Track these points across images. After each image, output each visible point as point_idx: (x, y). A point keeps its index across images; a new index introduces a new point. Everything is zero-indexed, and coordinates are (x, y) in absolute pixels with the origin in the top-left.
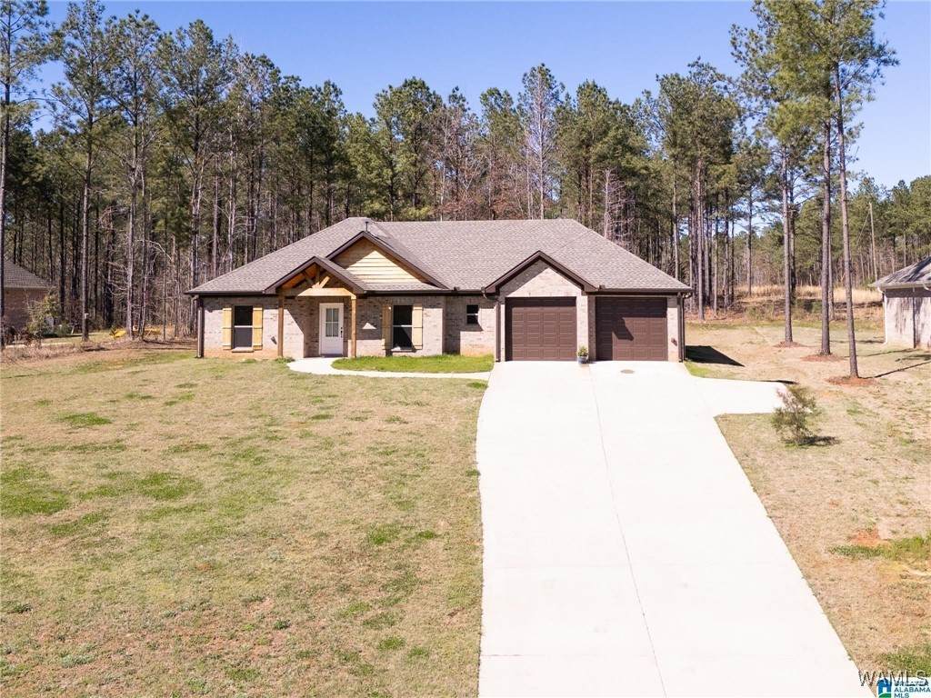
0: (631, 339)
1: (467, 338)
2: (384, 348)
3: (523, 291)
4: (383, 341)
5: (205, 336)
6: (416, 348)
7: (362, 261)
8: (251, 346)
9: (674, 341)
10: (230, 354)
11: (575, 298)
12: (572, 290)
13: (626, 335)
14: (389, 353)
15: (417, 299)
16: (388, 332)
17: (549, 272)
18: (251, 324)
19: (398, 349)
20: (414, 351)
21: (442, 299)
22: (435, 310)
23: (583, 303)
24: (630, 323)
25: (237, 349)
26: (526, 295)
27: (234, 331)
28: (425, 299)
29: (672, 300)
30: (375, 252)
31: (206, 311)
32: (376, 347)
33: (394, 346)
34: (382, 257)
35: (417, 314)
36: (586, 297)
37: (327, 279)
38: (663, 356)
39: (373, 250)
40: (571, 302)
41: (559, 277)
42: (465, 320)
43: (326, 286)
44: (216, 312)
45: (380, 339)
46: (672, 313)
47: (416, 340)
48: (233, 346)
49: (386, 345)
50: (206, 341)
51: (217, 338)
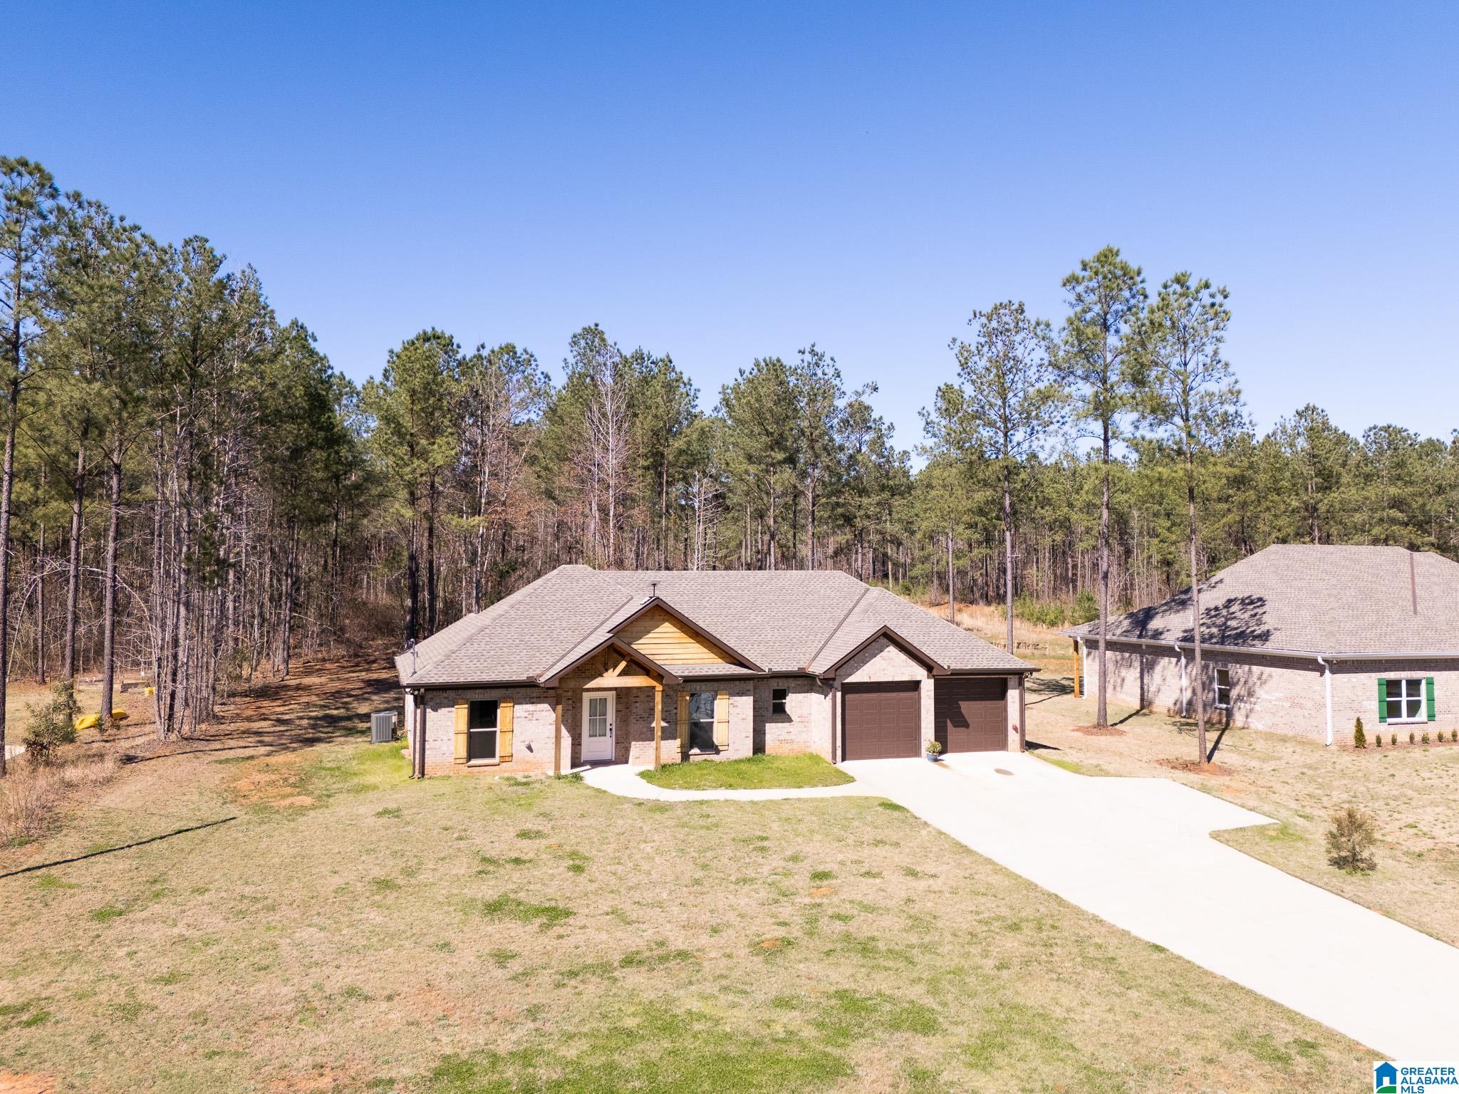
0: (966, 725)
1: (773, 731)
2: (679, 750)
3: (861, 675)
4: (678, 741)
5: (427, 746)
6: (720, 748)
7: (650, 635)
8: (492, 755)
9: (1015, 729)
10: (464, 769)
11: (919, 682)
12: (919, 673)
13: (962, 723)
14: (685, 756)
15: (722, 685)
16: (684, 729)
17: (892, 651)
18: (495, 726)
19: (695, 751)
20: (718, 752)
21: (751, 685)
22: (744, 698)
23: (928, 687)
24: (967, 707)
25: (473, 762)
26: (866, 680)
27: (471, 737)
28: (732, 684)
29: (1013, 680)
30: (667, 624)
31: (428, 710)
32: (672, 749)
33: (691, 747)
34: (675, 629)
35: (722, 705)
36: (932, 681)
37: (623, 664)
38: (1002, 745)
39: (667, 621)
40: (915, 686)
41: (902, 657)
42: (771, 709)
43: (623, 673)
44: (443, 711)
45: (675, 738)
46: (1013, 695)
47: (718, 736)
48: (469, 758)
49: (682, 746)
50: (427, 752)
51: (445, 748)
